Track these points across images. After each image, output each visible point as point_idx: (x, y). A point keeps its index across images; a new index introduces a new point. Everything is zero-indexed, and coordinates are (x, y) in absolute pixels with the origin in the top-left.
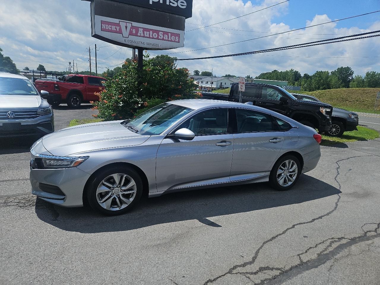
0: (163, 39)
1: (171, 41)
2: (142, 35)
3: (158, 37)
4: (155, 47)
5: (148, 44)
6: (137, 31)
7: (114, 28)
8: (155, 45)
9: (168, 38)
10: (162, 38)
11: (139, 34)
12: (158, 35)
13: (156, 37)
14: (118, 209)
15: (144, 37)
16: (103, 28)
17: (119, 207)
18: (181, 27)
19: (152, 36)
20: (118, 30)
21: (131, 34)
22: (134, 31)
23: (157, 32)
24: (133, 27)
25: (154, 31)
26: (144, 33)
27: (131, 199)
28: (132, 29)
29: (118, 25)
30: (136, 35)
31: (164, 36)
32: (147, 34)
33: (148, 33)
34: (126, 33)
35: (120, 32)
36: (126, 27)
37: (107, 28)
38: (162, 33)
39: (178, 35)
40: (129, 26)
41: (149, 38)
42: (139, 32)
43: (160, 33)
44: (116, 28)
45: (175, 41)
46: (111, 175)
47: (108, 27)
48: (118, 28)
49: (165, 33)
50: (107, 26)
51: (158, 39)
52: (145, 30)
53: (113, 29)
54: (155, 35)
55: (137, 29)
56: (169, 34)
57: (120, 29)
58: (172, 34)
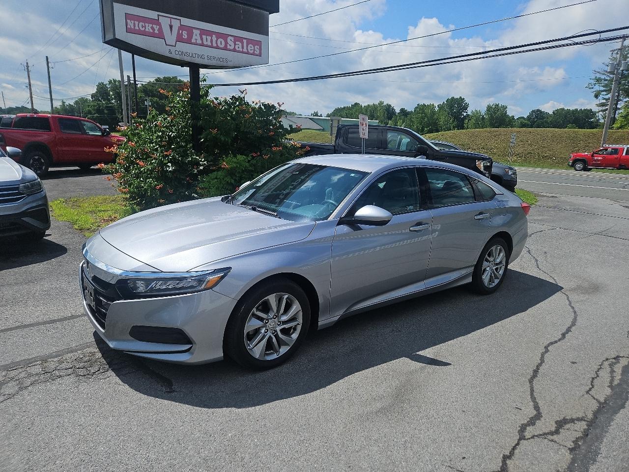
0: (234, 50)
1: (248, 53)
2: (199, 41)
3: (226, 46)
4: (221, 64)
5: (209, 58)
6: (190, 35)
7: (148, 28)
8: (221, 60)
9: (243, 48)
10: (232, 48)
11: (193, 41)
12: (226, 43)
13: (222, 46)
14: (275, 356)
15: (202, 45)
16: (129, 26)
17: (276, 352)
18: (263, 29)
19: (217, 43)
20: (156, 32)
21: (179, 39)
22: (185, 36)
23: (225, 36)
24: (182, 27)
25: (219, 35)
26: (202, 39)
27: (295, 336)
28: (181, 32)
29: (156, 22)
30: (188, 41)
31: (235, 44)
32: (207, 40)
33: (209, 38)
34: (171, 38)
35: (161, 36)
36: (171, 27)
37: (137, 28)
38: (232, 39)
39: (258, 43)
40: (176, 24)
41: (212, 47)
42: (194, 37)
43: (230, 38)
44: (152, 28)
45: (253, 54)
46: (266, 298)
47: (140, 26)
48: (156, 28)
49: (237, 39)
50: (137, 23)
51: (225, 49)
52: (203, 32)
53: (147, 30)
54: (221, 43)
55: (190, 30)
56: (245, 41)
57: (160, 30)
58: (249, 41)
